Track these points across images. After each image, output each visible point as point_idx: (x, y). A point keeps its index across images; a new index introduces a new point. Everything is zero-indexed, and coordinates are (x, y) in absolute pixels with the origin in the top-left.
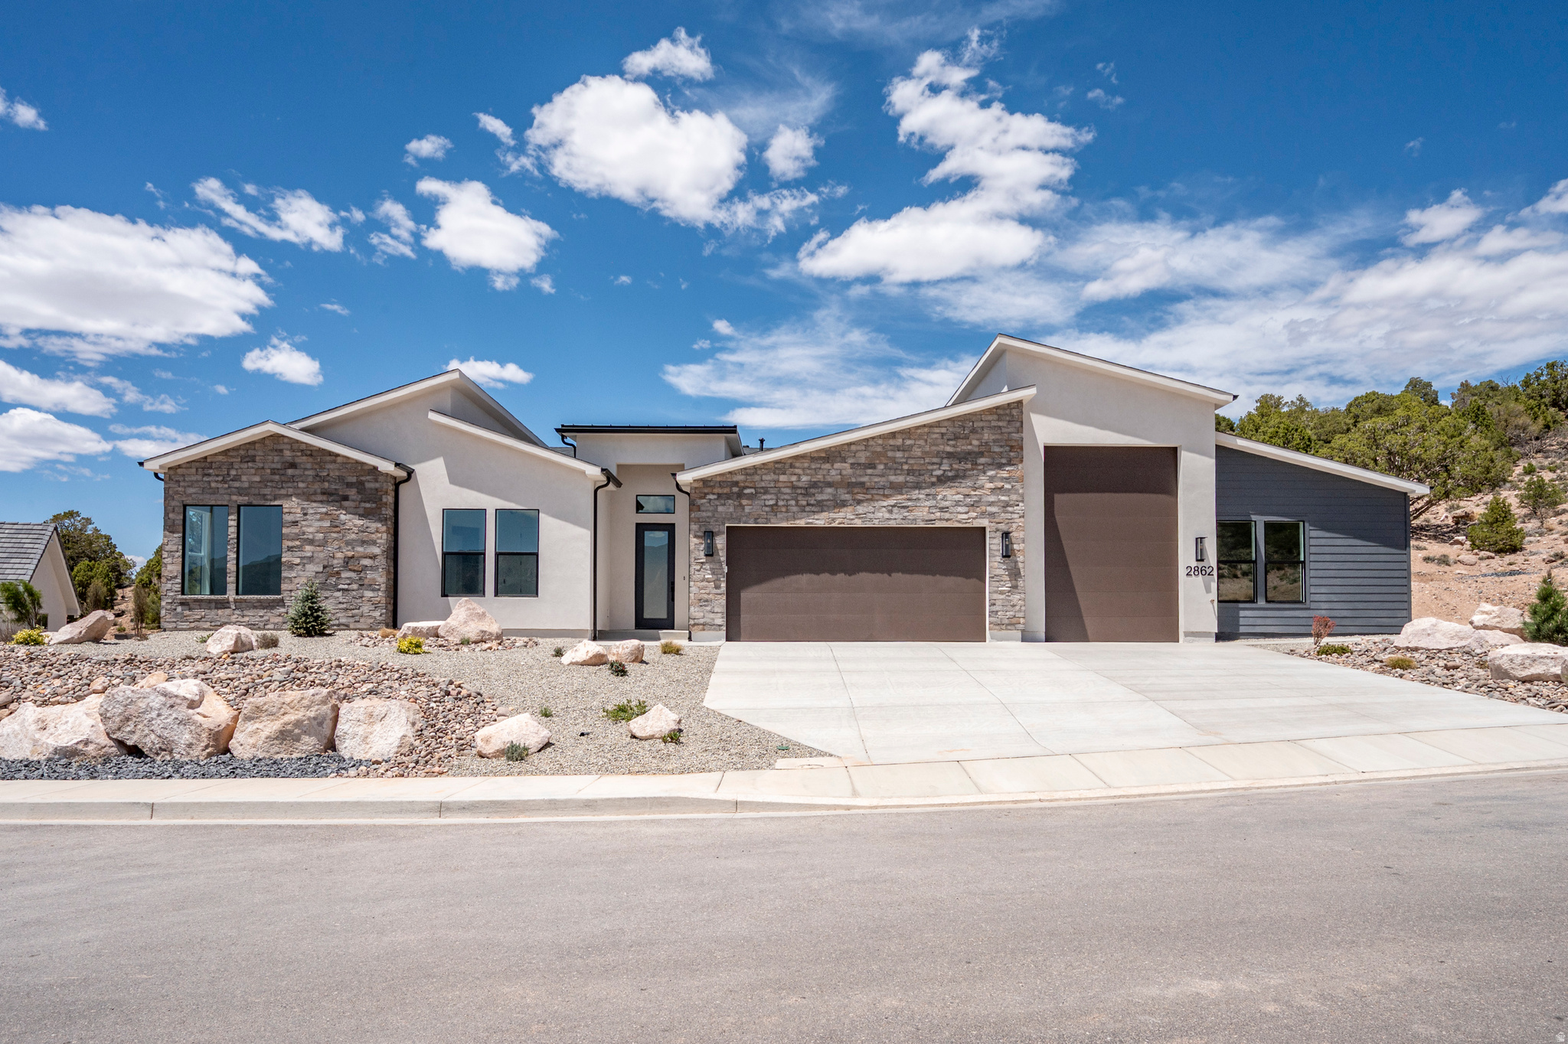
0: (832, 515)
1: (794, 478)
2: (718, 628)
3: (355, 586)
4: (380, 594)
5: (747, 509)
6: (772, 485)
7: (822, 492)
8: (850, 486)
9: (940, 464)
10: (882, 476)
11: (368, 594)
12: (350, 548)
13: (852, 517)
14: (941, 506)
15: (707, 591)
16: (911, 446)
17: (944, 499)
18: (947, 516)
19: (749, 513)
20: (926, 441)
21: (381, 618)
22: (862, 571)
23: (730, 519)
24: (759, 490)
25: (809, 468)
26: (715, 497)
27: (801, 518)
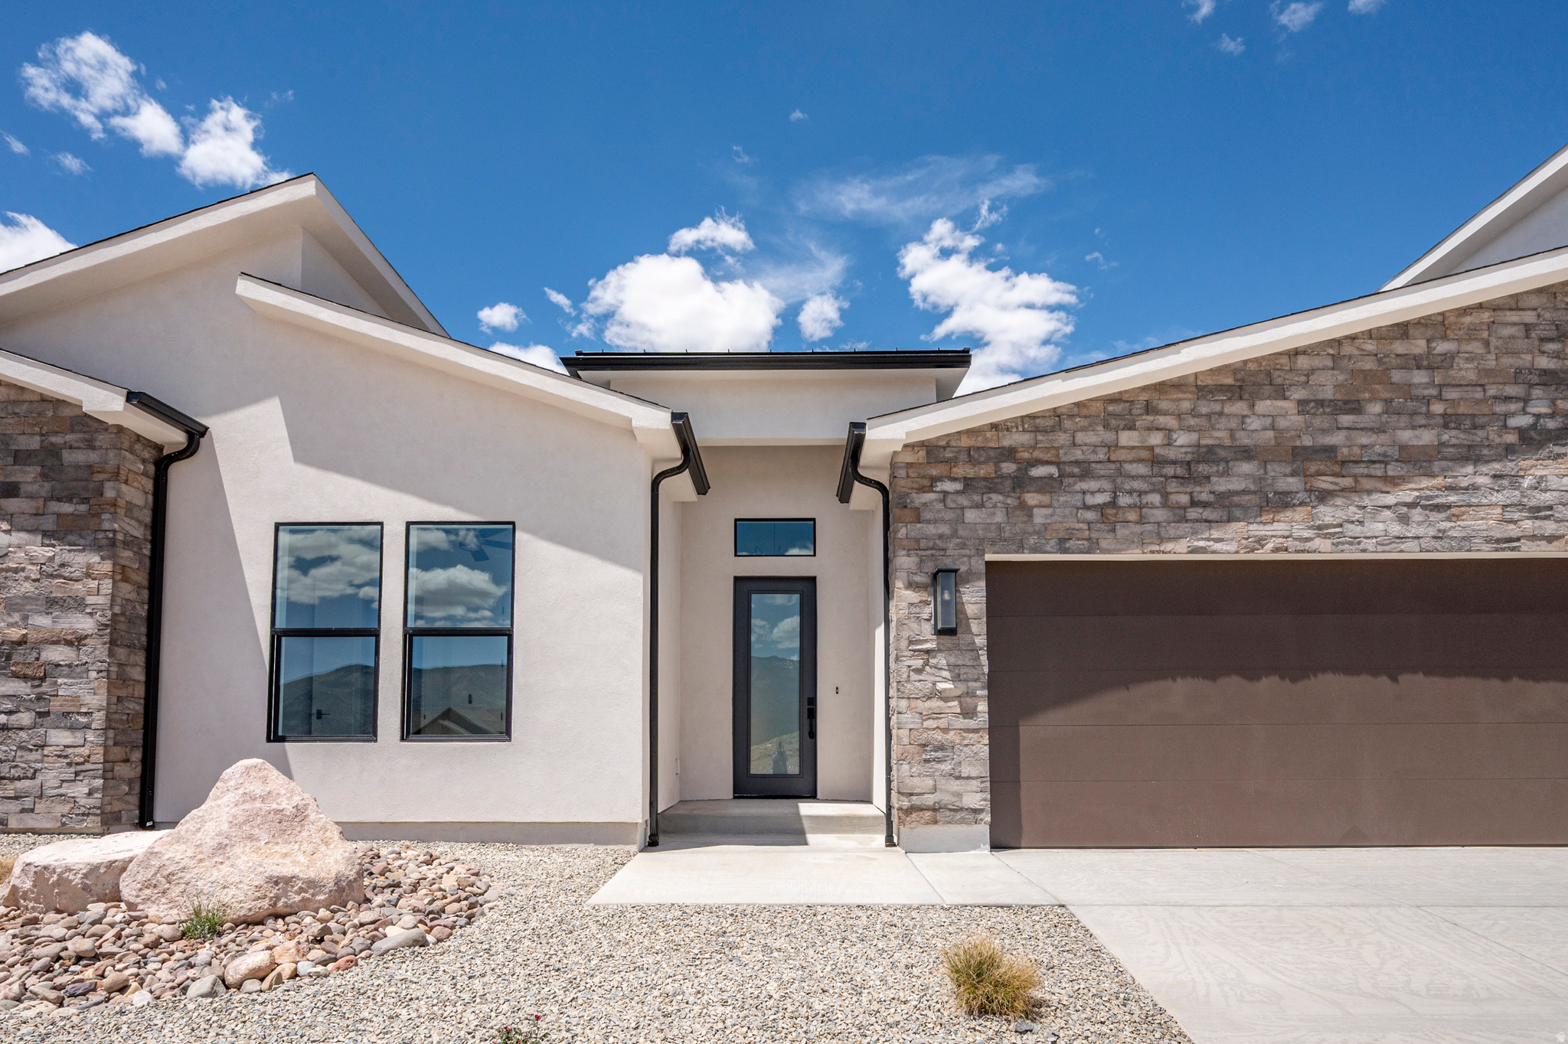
0: (1257, 529)
1: (1156, 439)
2: (970, 817)
3: (25, 718)
4: (91, 736)
5: (1040, 516)
6: (1101, 456)
7: (1226, 473)
8: (1300, 457)
9: (1526, 400)
10: (1380, 430)
11: (60, 738)
12: (16, 617)
13: (1306, 534)
14: (1533, 503)
15: (943, 723)
16: (1449, 359)
17: (1539, 485)
18: (1550, 527)
19: (1045, 526)
20: (1487, 344)
21: (91, 801)
22: (1324, 670)
23: (999, 541)
24: (1068, 469)
25: (1194, 413)
26: (958, 486)
27: (1176, 539)
